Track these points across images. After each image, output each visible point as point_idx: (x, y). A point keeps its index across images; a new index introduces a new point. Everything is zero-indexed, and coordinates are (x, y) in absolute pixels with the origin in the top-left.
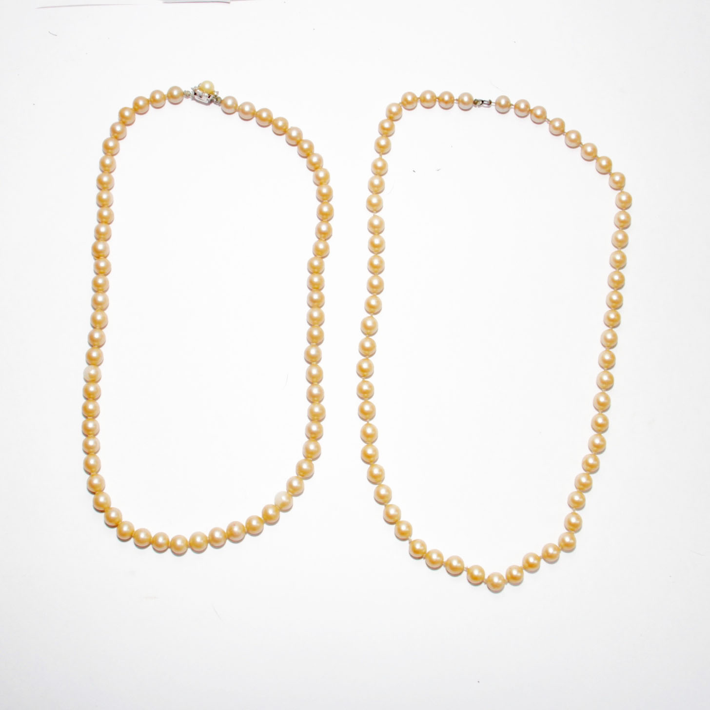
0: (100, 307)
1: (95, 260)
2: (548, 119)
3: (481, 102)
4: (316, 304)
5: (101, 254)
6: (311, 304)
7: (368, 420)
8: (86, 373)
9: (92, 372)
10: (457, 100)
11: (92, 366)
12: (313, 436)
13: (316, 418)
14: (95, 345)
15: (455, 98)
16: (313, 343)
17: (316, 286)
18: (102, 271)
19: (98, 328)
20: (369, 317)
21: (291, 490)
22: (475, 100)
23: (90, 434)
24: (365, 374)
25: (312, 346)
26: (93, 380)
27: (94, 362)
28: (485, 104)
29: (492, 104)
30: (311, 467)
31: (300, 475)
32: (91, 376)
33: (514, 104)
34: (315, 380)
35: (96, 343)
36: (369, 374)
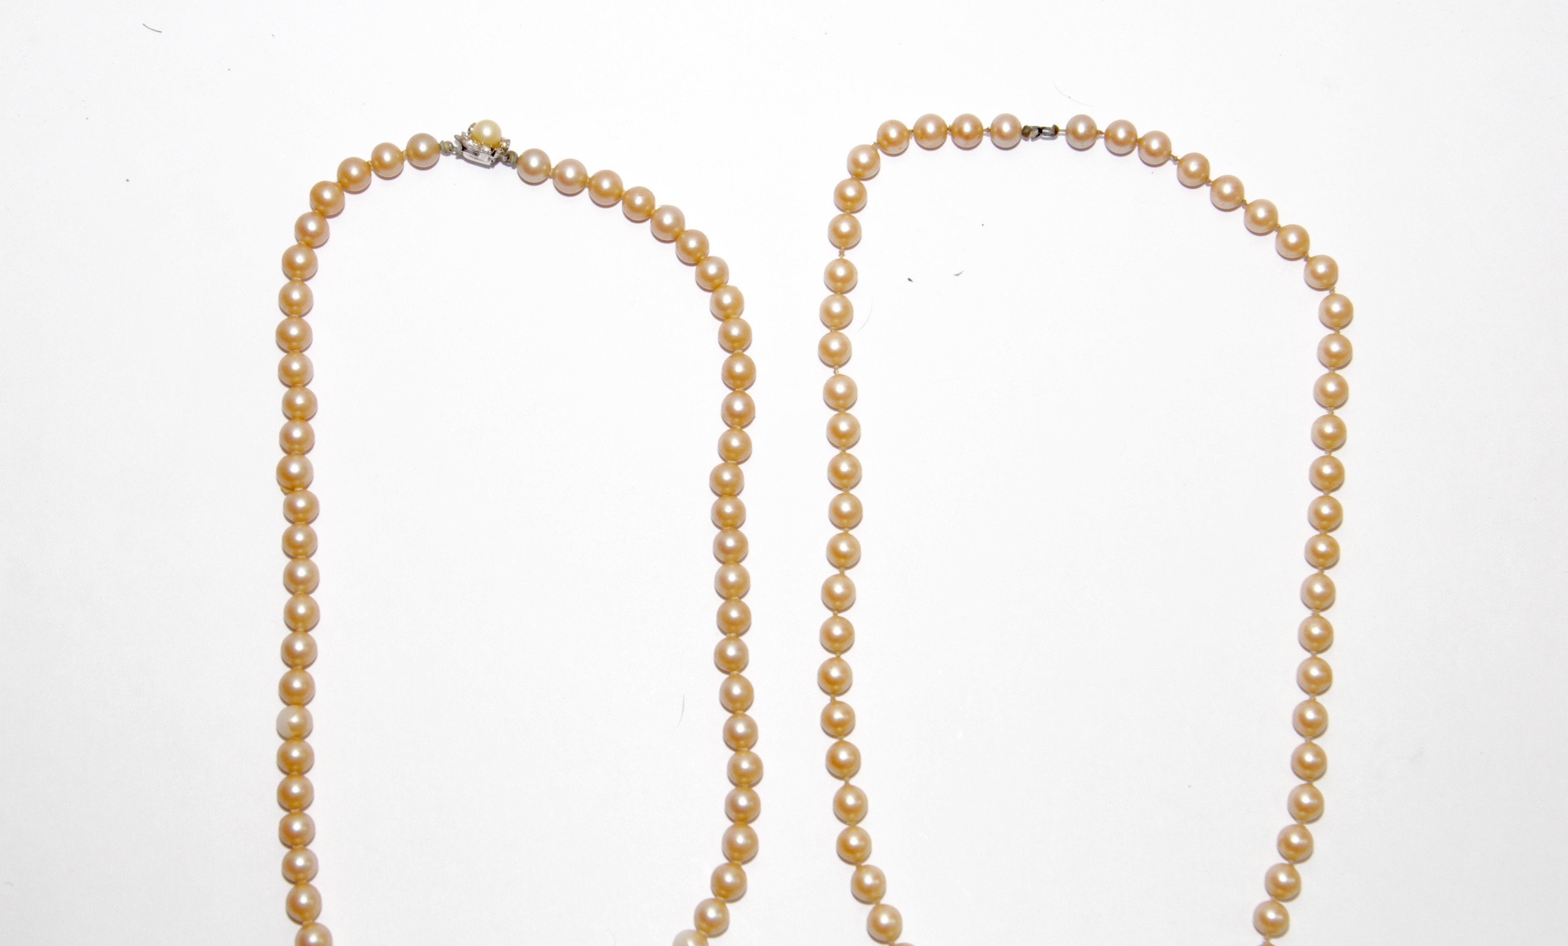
0: (301, 587)
1: (286, 494)
2: (1173, 157)
3: (1037, 132)
4: (731, 556)
5: (297, 482)
6: (722, 558)
7: (847, 778)
8: (282, 721)
9: (295, 719)
10: (988, 130)
11: (294, 708)
12: (742, 816)
13: (744, 780)
14: (296, 665)
15: (985, 127)
16: (730, 633)
17: (730, 521)
18: (301, 516)
19: (300, 629)
20: (836, 576)
21: (704, 925)
22: (1026, 127)
23: (297, 844)
24: (836, 687)
25: (728, 640)
26: (295, 734)
27: (296, 699)
28: (1045, 134)
29: (1060, 132)
30: (741, 878)
31: (721, 895)
32: (293, 727)
33: (1104, 130)
34: (738, 705)
35: (298, 661)
36: (844, 687)
